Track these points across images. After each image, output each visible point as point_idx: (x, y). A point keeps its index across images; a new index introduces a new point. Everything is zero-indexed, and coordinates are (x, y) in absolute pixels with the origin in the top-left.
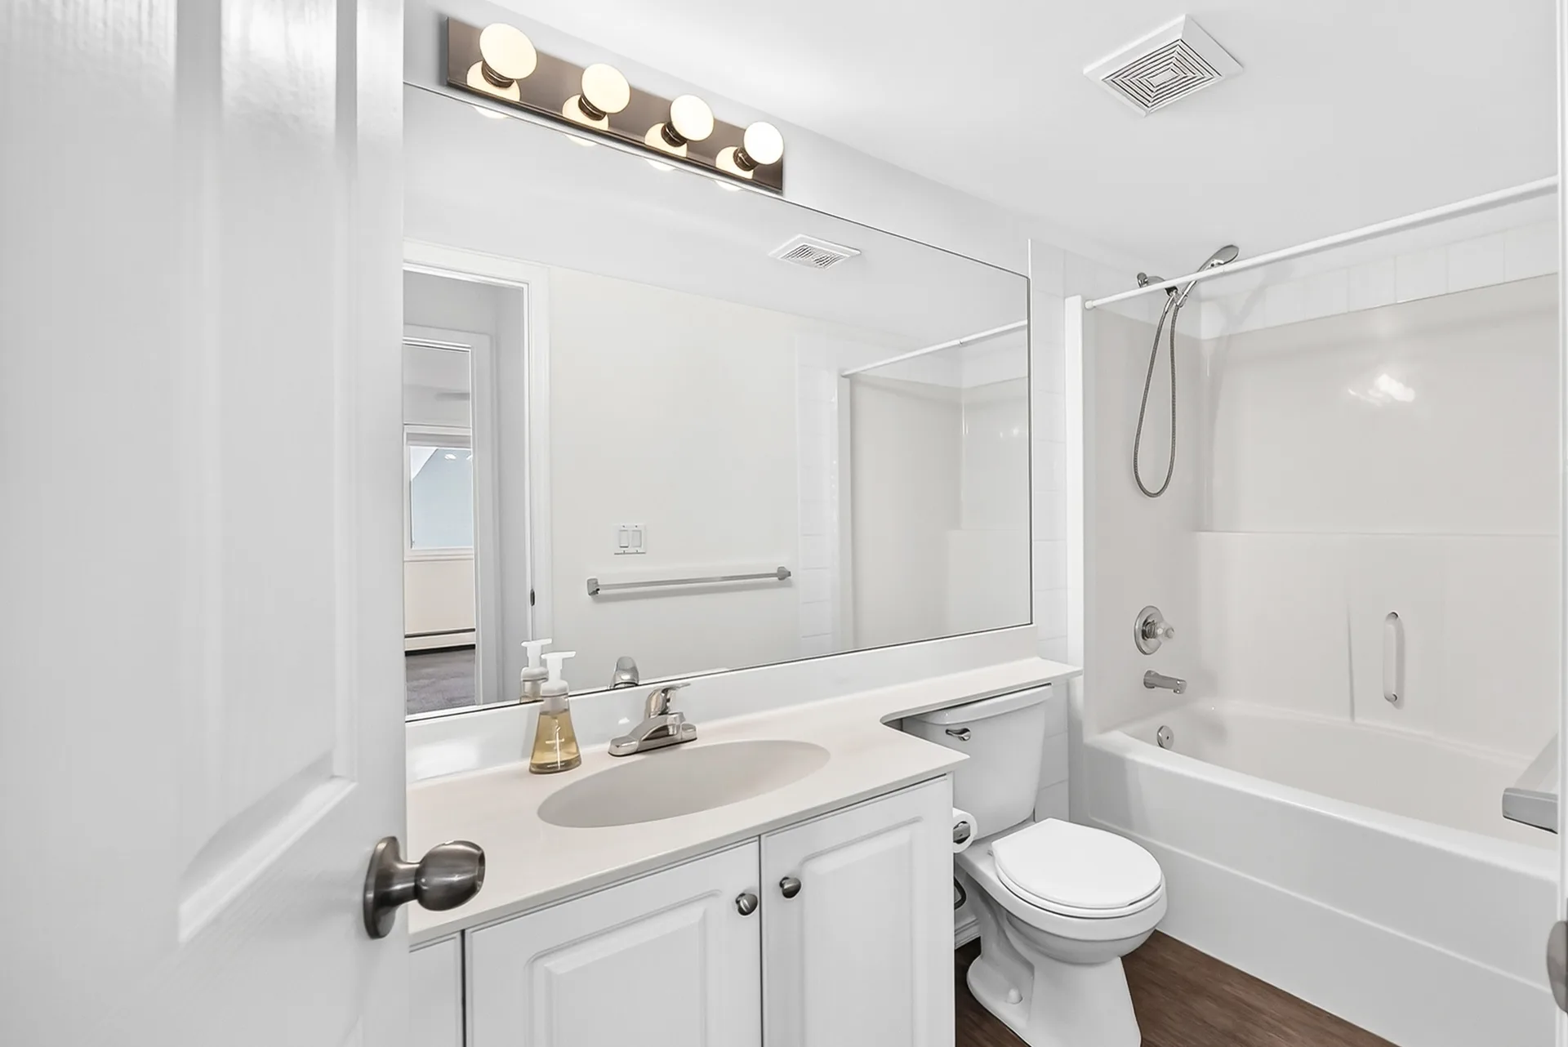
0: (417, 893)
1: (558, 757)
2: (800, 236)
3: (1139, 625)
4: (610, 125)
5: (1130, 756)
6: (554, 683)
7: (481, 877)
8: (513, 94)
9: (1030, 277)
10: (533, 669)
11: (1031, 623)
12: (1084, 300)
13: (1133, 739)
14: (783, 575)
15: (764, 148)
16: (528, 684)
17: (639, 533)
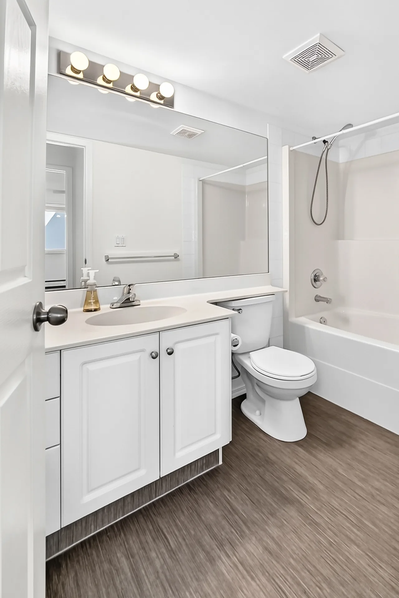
0: (48, 319)
1: (93, 307)
2: (182, 126)
3: (313, 277)
4: (113, 85)
5: (307, 326)
6: (91, 281)
7: (67, 317)
8: (81, 76)
9: (268, 138)
10: (85, 278)
11: (268, 272)
12: (289, 147)
13: (310, 320)
14: (176, 257)
15: (167, 91)
16: (83, 283)
17: (123, 239)
